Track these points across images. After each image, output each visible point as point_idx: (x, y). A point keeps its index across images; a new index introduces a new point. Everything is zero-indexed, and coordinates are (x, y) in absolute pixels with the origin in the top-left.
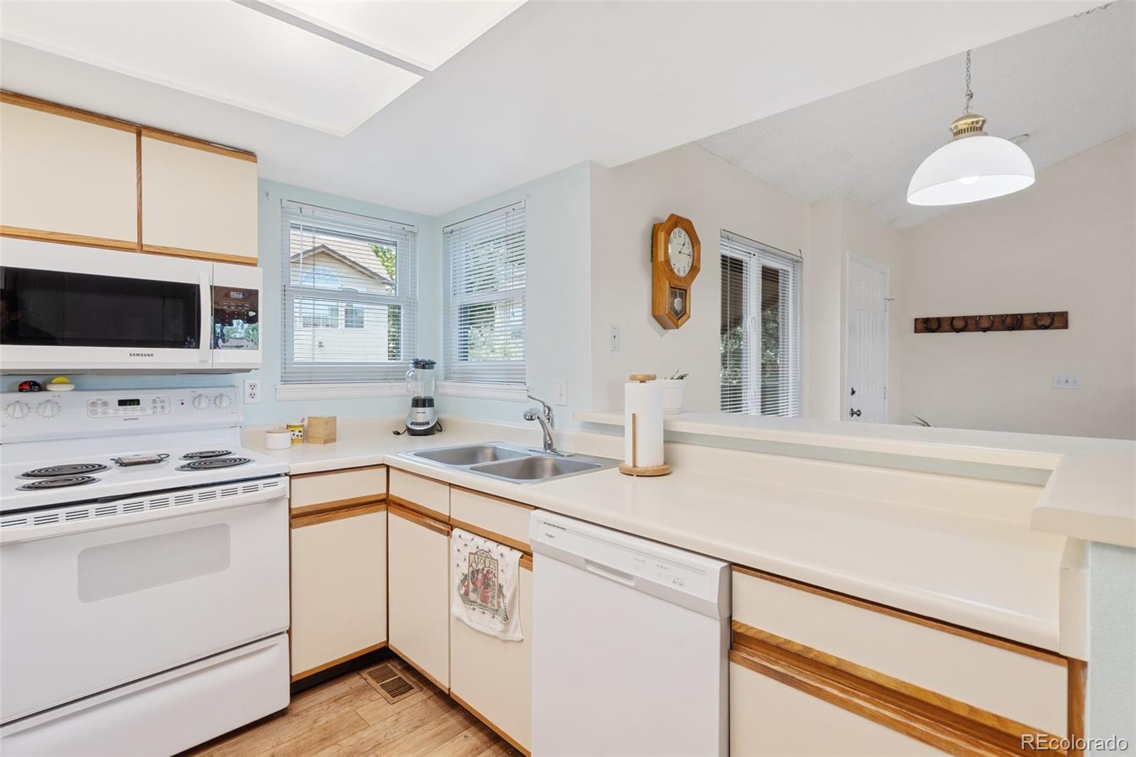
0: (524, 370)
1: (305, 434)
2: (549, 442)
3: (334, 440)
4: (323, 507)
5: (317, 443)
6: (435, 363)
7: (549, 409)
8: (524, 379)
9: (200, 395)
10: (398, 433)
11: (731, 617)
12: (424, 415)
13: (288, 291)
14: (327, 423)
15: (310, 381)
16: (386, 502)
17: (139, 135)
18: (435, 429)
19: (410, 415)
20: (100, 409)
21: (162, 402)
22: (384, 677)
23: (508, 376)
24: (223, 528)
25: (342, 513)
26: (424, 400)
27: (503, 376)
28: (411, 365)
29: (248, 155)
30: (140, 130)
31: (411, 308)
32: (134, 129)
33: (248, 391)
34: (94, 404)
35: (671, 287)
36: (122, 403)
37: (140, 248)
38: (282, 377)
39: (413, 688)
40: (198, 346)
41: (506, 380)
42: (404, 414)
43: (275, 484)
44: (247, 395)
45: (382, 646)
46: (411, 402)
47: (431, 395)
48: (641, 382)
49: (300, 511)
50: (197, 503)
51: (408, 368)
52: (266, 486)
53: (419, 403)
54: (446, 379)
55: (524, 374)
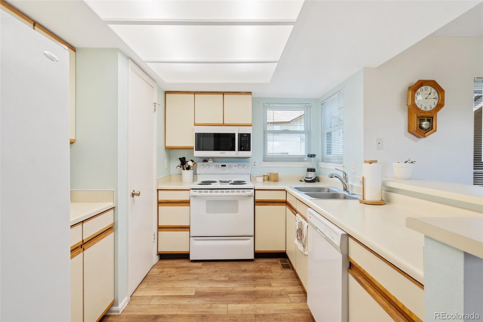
0: (343, 158)
1: (268, 178)
2: (345, 187)
3: (277, 181)
4: (264, 201)
5: (271, 181)
6: (316, 155)
7: (346, 175)
8: (343, 162)
9: (240, 164)
10: (302, 181)
11: (348, 255)
12: (312, 175)
13: (266, 132)
14: (275, 175)
15: (272, 161)
16: (285, 203)
17: (223, 95)
18: (316, 180)
19: (306, 175)
20: (217, 167)
21: (231, 166)
22: (283, 262)
23: (339, 161)
24: (236, 201)
25: (271, 204)
26: (311, 169)
27: (337, 161)
28: (307, 156)
29: (250, 93)
30: (223, 93)
31: (309, 135)
32: (222, 94)
33: (254, 164)
34: (216, 166)
35: (418, 117)
36: (222, 166)
37: (223, 125)
38: (263, 160)
39: (290, 268)
40: (235, 151)
41: (338, 162)
42: (303, 174)
43: (250, 191)
44: (253, 165)
45: (284, 252)
46: (306, 170)
47: (315, 168)
48: (370, 163)
49: (258, 201)
50: (230, 193)
51: (306, 157)
52: (247, 191)
53: (310, 170)
54: (322, 161)
55: (343, 160)
